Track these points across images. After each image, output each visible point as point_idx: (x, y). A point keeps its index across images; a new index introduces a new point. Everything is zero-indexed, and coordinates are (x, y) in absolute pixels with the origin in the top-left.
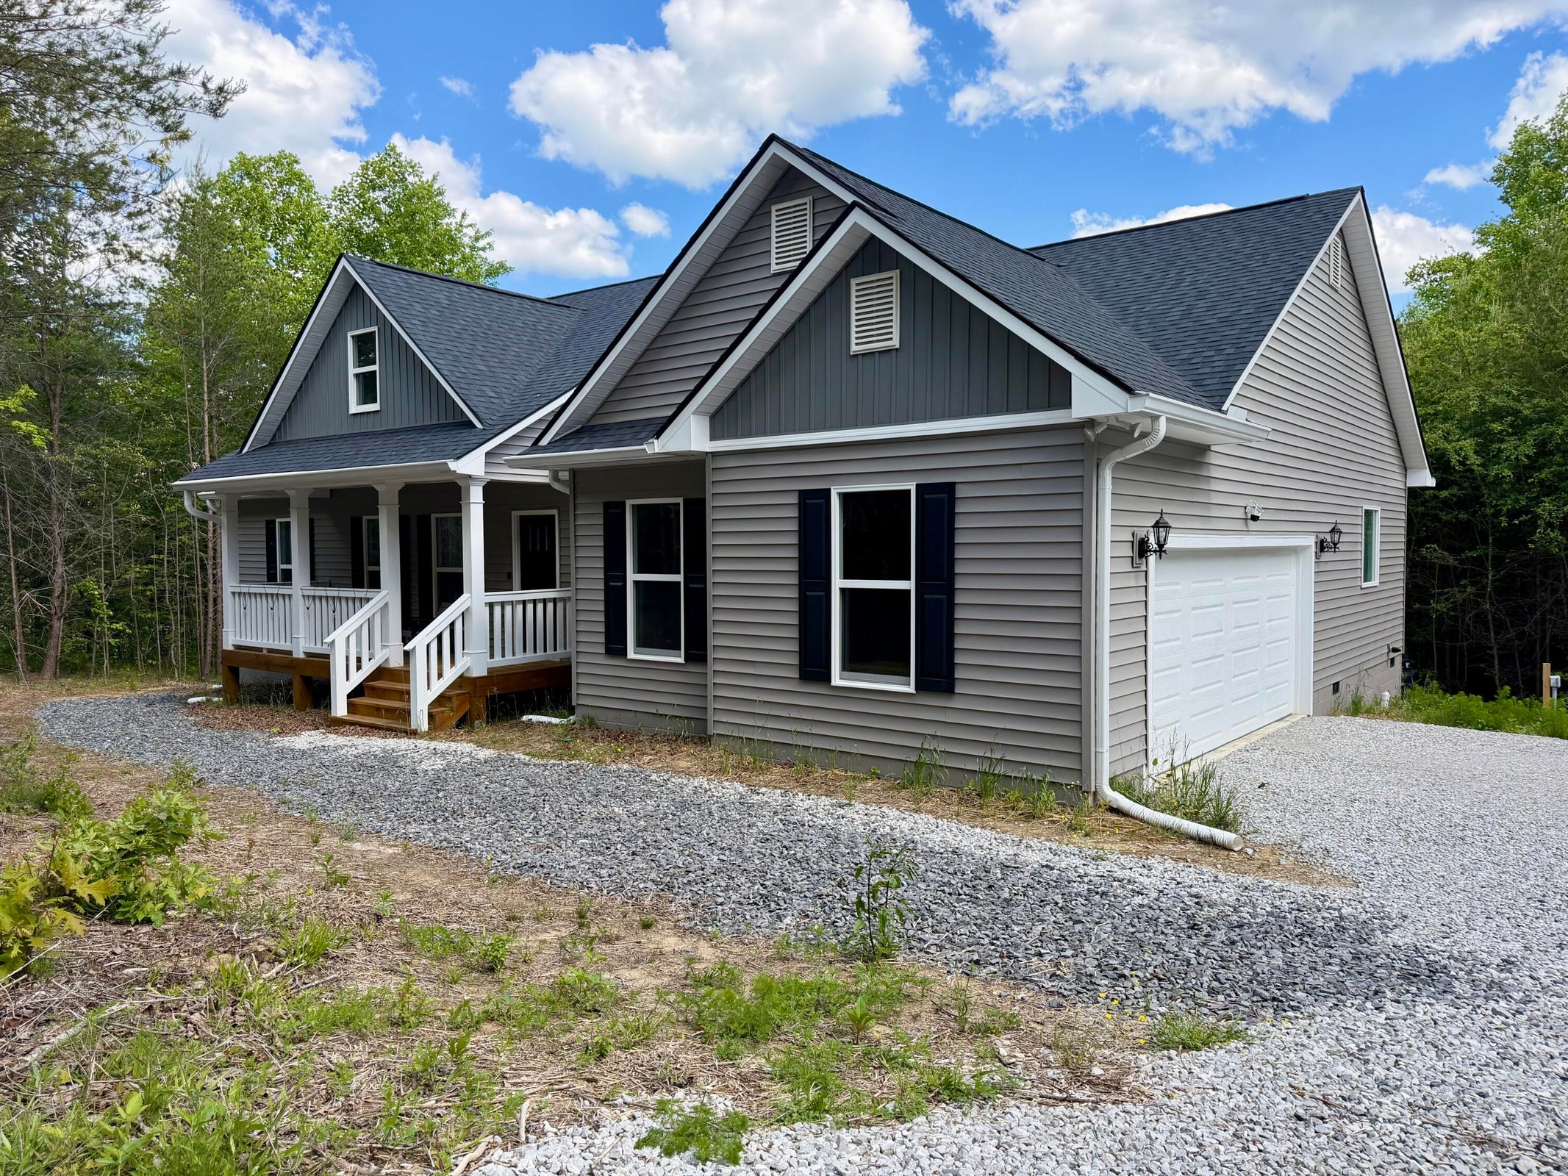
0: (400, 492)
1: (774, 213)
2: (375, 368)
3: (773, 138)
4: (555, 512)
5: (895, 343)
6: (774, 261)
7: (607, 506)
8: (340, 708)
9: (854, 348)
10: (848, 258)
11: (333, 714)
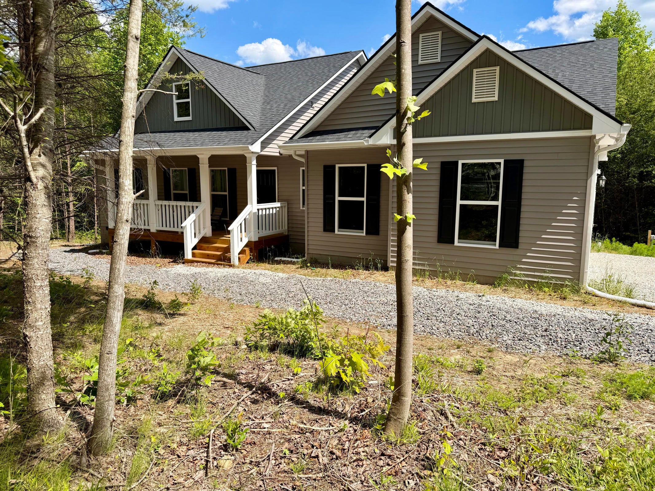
0: (209, 158)
1: (421, 38)
2: (189, 100)
3: (428, 4)
4: (275, 168)
5: (496, 98)
6: (420, 59)
7: (325, 167)
8: (188, 255)
9: (474, 100)
10: (472, 60)
11: (186, 258)
